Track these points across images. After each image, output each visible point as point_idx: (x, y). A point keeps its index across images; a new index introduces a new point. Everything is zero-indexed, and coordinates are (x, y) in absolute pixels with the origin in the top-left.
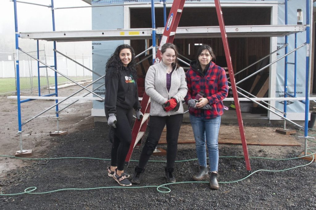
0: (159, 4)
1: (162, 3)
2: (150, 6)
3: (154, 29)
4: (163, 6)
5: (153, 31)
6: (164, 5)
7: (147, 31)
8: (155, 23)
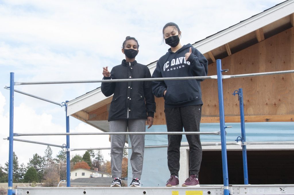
0: (235, 144)
1: (240, 143)
2: (219, 148)
3: (227, 188)
4: (242, 148)
5: (225, 191)
6: (244, 146)
7: (214, 190)
8: (227, 177)
